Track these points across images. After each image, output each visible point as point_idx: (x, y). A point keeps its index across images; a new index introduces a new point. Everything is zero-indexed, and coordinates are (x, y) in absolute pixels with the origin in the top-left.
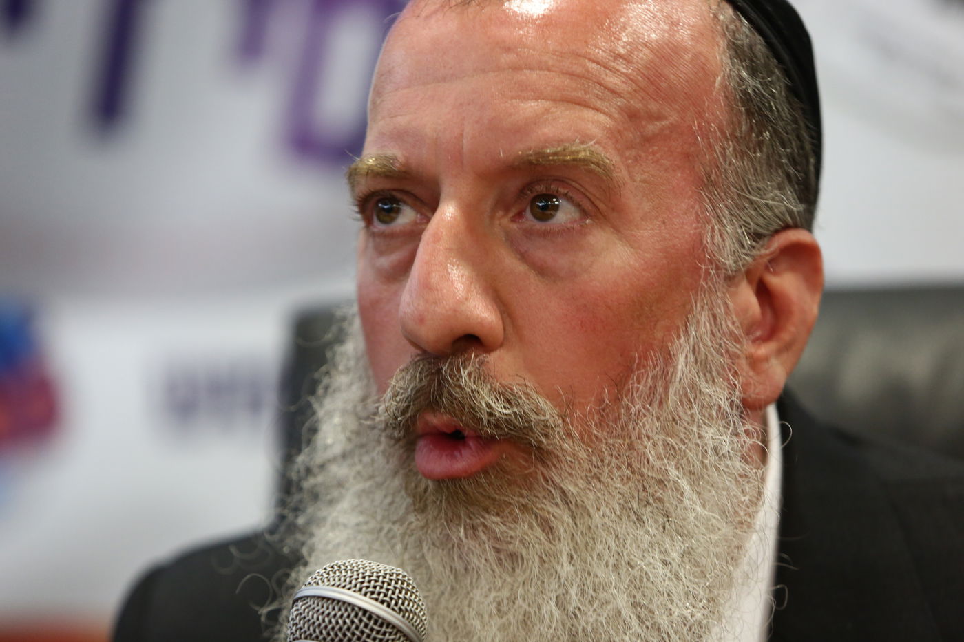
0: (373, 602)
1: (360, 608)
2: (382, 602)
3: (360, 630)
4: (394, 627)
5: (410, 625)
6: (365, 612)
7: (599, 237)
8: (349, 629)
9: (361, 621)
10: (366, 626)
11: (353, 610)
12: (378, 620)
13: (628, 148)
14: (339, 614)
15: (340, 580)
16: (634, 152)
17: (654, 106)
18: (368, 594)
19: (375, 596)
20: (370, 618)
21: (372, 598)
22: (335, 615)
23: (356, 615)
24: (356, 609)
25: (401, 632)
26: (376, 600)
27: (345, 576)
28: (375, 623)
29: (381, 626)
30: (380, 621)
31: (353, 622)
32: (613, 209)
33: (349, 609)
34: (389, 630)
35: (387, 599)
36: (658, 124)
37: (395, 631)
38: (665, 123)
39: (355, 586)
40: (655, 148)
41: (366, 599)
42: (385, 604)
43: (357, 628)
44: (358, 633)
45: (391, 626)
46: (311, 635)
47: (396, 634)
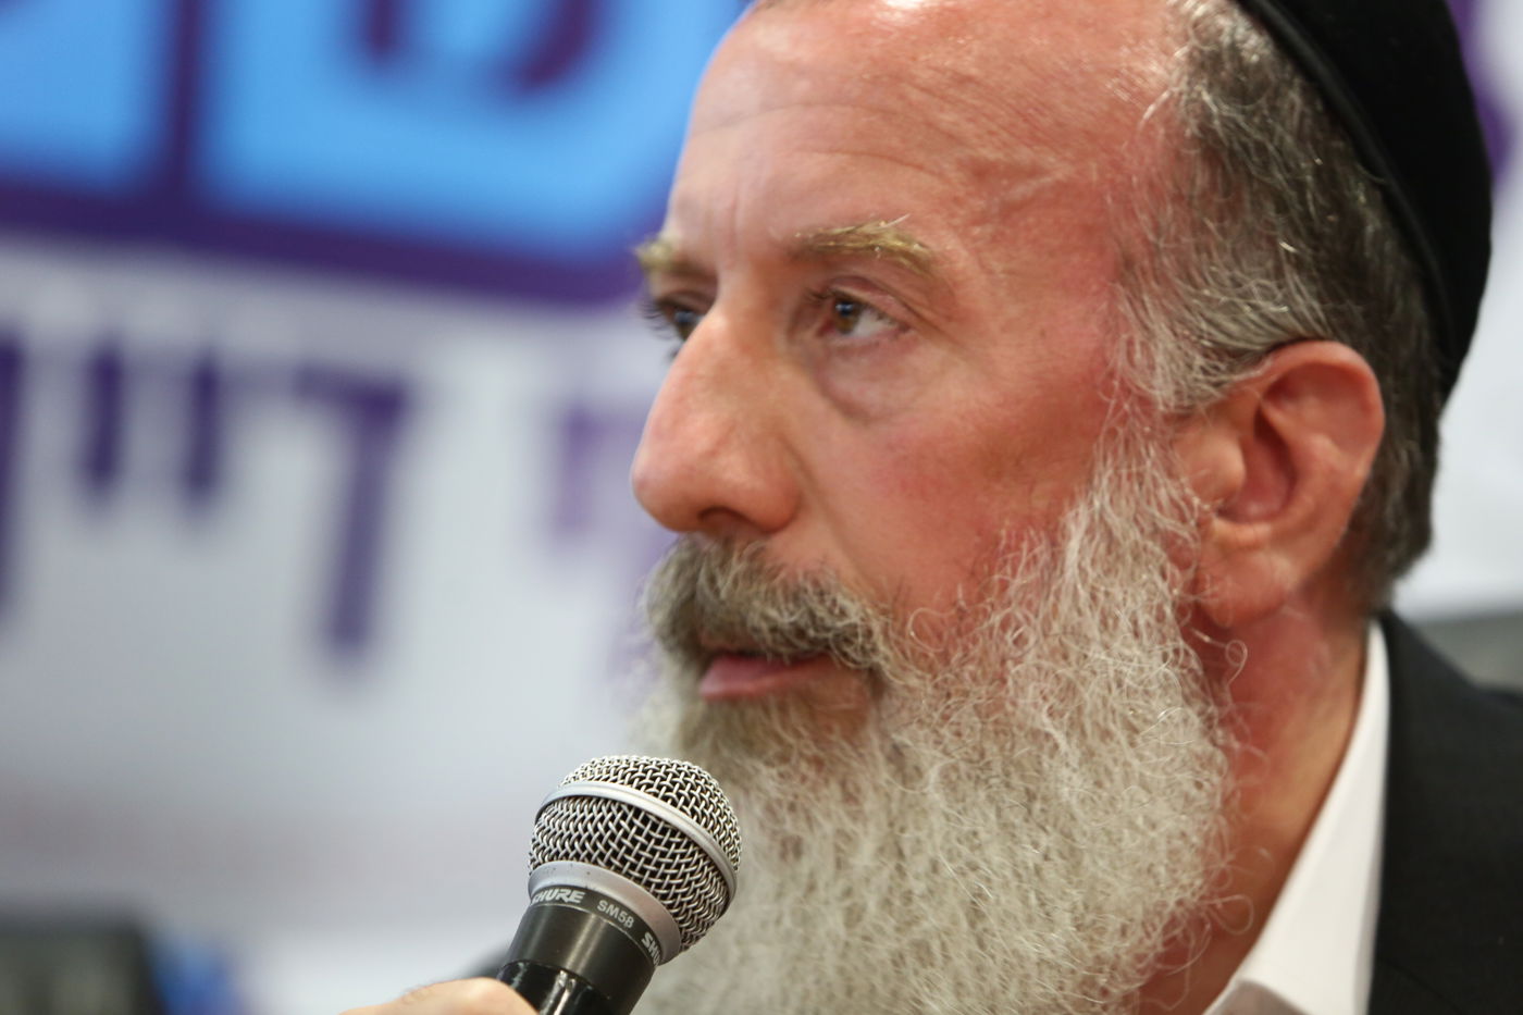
0: (651, 797)
1: (630, 807)
2: (665, 799)
3: (630, 837)
4: (683, 836)
5: (710, 836)
6: (638, 811)
7: (928, 357)
8: (613, 837)
9: (631, 825)
10: (639, 832)
11: (619, 809)
12: (658, 824)
13: (976, 223)
14: (598, 816)
15: (608, 772)
16: (989, 229)
17: (1024, 155)
18: (644, 787)
19: (654, 789)
20: (645, 821)
21: (650, 793)
22: (592, 820)
23: (624, 817)
24: (625, 808)
25: (696, 845)
26: (656, 795)
27: (617, 767)
28: (654, 828)
29: (664, 832)
30: (661, 825)
31: (619, 827)
32: (949, 318)
33: (614, 809)
34: (677, 839)
35: (673, 795)
36: (1034, 184)
37: (685, 842)
38: (1047, 180)
39: (623, 778)
40: (1031, 220)
41: (641, 792)
42: (670, 801)
43: (626, 835)
44: (627, 842)
45: (678, 834)
46: (557, 853)
47: (687, 847)
